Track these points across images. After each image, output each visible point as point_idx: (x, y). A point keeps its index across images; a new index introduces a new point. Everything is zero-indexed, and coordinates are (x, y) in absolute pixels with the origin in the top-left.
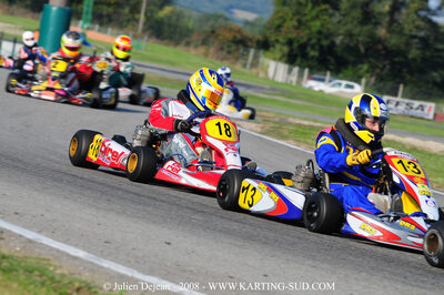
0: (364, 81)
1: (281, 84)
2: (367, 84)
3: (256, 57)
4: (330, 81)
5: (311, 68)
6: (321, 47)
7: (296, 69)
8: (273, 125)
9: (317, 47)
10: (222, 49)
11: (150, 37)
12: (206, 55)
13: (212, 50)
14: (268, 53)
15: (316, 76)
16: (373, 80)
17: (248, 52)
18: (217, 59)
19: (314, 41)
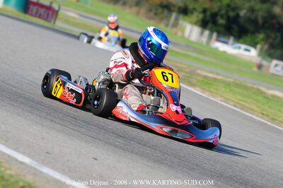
0: (259, 47)
2: (261, 50)
3: (177, 20)
4: (233, 44)
5: (219, 33)
6: (228, 17)
7: (207, 33)
8: (185, 74)
9: (225, 17)
10: (150, 10)
12: (138, 14)
13: (143, 11)
14: (186, 18)
15: (222, 39)
16: (266, 47)
18: (146, 18)
19: (223, 12)
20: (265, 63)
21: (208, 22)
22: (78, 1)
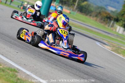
1: (121, 34)
3: (113, 24)
10: (102, 19)
11: (78, 11)
12: (96, 20)
13: (98, 19)
14: (118, 23)
17: (111, 22)
18: (100, 22)
22: (70, 13)
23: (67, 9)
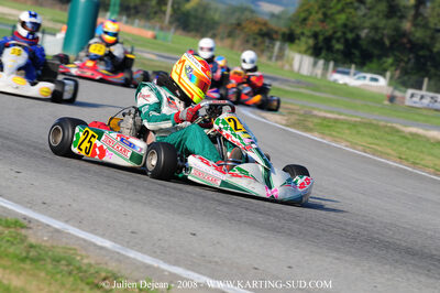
0: (388, 74)
1: (307, 77)
2: (391, 78)
3: (282, 49)
4: (355, 74)
5: (337, 63)
6: (346, 40)
7: (321, 62)
8: (297, 117)
9: (342, 40)
10: (247, 41)
11: (177, 28)
12: (232, 47)
13: (238, 43)
14: (294, 46)
15: (340, 69)
16: (398, 73)
17: (274, 45)
19: (339, 34)
20: (397, 93)
21: (321, 49)
22: (155, 37)
23: (144, 27)
